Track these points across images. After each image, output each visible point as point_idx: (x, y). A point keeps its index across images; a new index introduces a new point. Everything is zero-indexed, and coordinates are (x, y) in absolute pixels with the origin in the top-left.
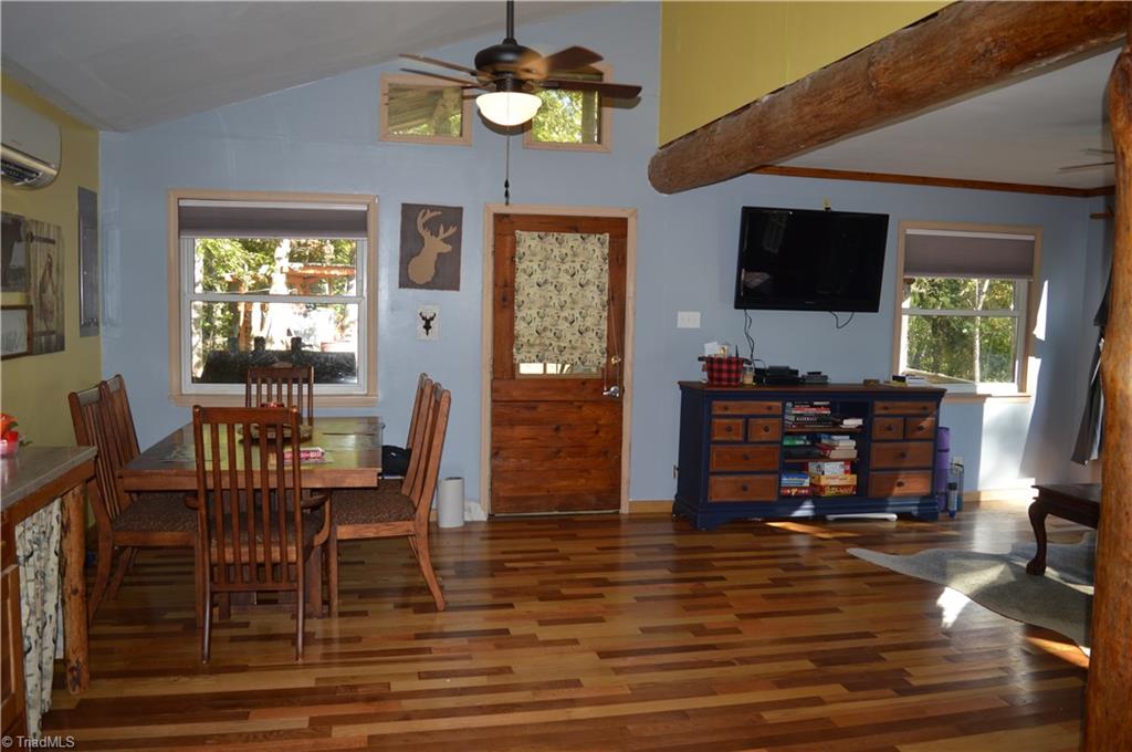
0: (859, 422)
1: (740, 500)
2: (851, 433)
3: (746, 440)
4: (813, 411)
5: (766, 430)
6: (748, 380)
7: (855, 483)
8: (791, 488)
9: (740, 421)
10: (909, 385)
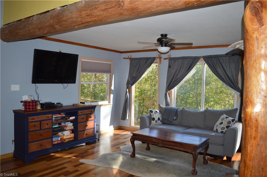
0: (74, 118)
1: (40, 149)
2: (71, 121)
3: (41, 129)
4: (60, 116)
5: (47, 124)
6: (39, 108)
7: (74, 136)
8: (55, 142)
9: (39, 123)
10: (86, 105)
